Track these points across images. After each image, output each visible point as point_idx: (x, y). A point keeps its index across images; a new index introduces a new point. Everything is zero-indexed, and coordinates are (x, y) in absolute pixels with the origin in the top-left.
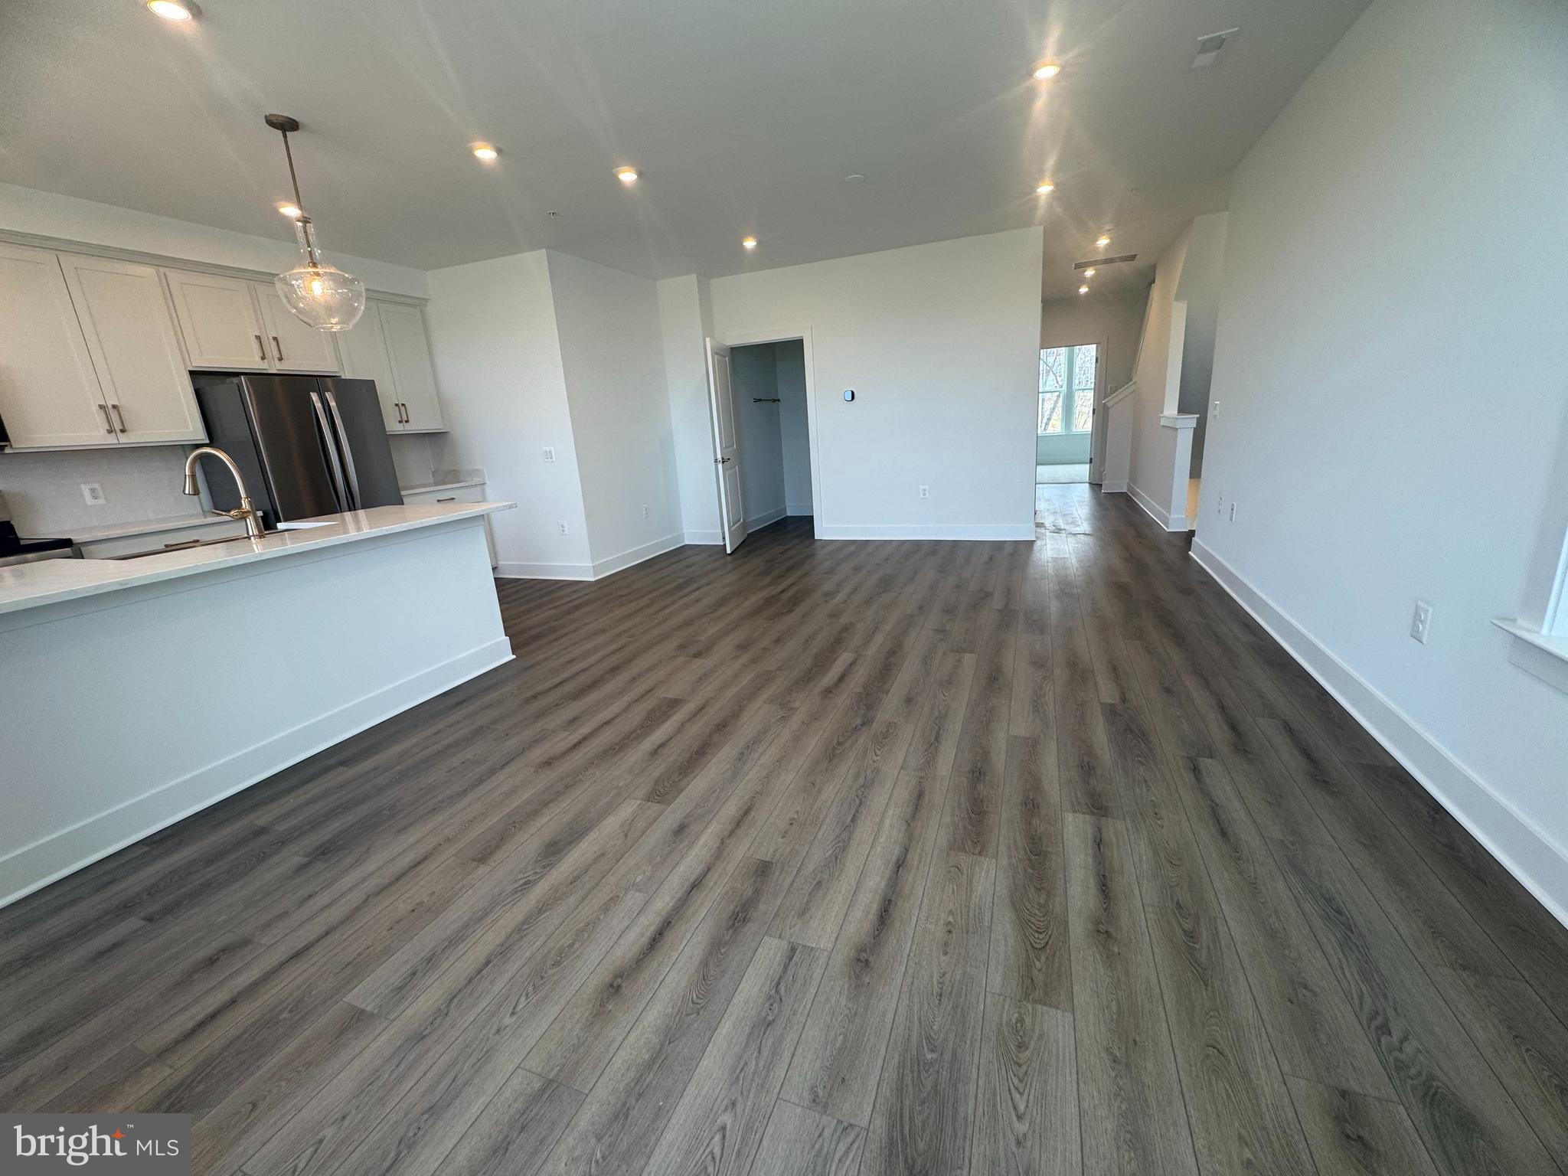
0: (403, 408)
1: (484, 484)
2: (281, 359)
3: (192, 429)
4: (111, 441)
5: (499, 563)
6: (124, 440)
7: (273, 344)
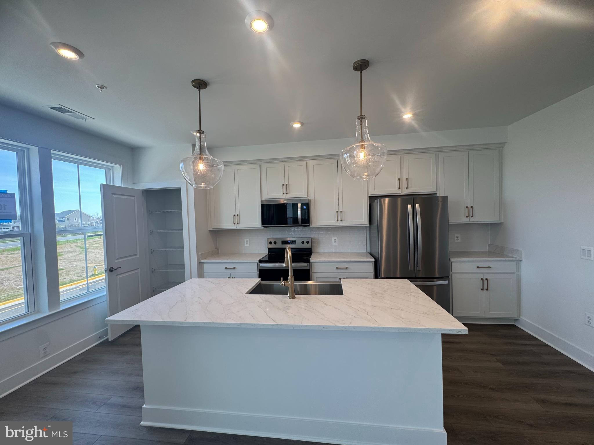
0: (471, 209)
1: (522, 261)
2: (407, 188)
3: (364, 220)
4: (337, 224)
5: (521, 317)
6: (342, 224)
7: (405, 181)
